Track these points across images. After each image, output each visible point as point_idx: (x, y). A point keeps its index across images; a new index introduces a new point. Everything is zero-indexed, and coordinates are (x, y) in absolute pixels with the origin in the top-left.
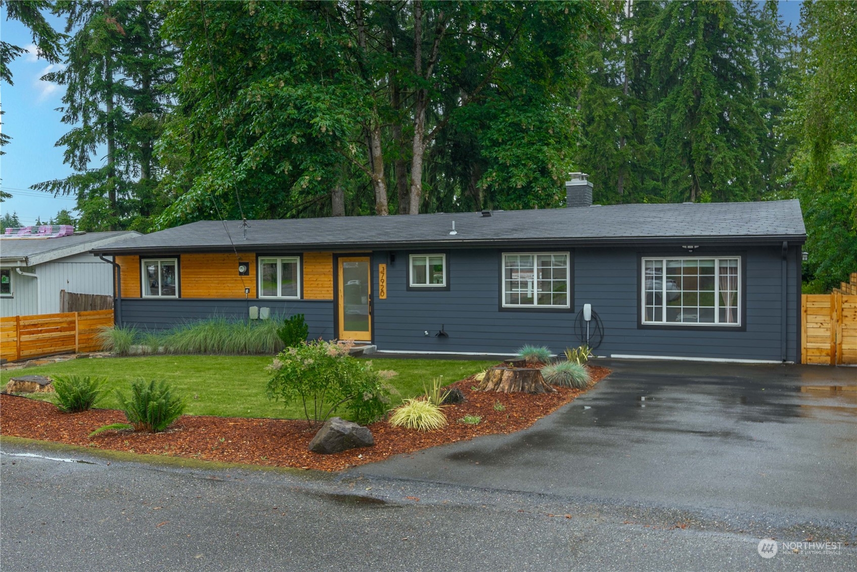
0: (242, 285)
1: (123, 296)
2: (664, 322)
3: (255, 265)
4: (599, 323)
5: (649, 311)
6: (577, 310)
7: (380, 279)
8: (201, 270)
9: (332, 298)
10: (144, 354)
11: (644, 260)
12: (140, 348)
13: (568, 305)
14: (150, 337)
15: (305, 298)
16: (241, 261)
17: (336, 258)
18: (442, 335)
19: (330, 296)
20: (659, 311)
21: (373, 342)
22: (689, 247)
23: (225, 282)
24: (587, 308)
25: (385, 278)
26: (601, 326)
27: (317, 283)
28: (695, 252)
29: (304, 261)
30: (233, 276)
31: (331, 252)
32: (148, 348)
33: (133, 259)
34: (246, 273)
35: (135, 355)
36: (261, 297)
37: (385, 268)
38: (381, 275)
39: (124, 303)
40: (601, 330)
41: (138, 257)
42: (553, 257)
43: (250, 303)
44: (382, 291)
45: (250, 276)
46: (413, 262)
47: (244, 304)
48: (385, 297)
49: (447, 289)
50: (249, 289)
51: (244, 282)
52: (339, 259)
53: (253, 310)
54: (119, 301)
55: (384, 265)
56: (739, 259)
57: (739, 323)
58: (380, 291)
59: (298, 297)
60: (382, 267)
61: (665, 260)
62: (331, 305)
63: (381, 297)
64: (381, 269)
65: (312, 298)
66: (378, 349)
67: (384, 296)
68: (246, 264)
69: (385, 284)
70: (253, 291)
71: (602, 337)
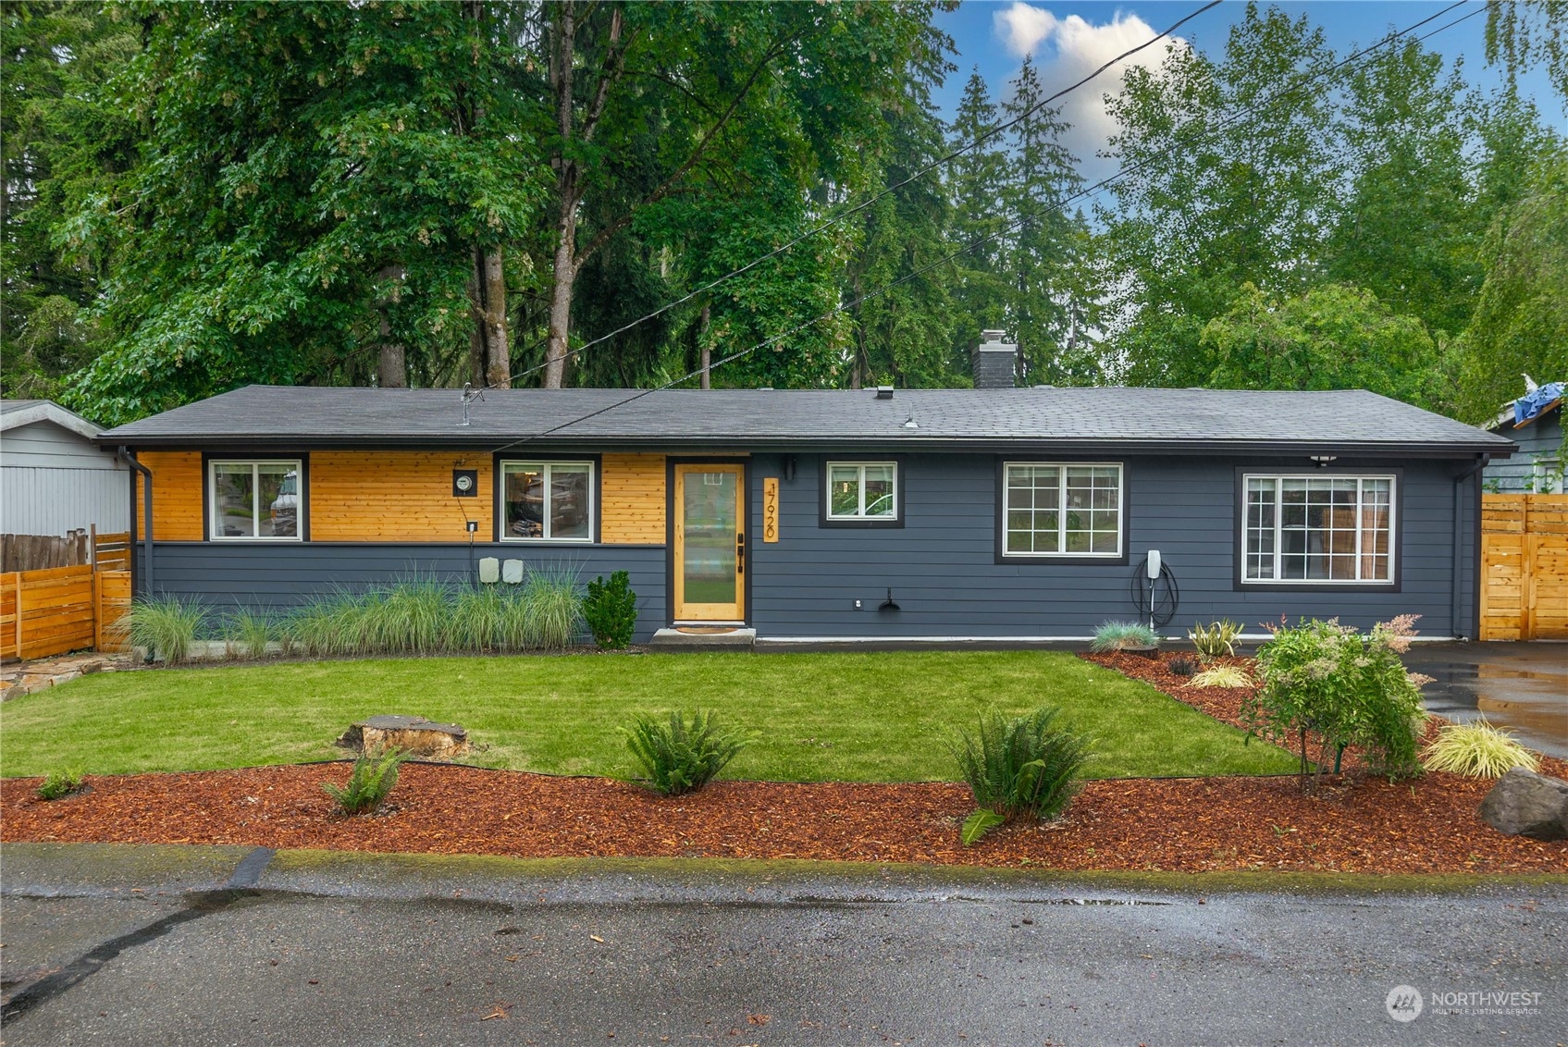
0: (462, 515)
1: (156, 538)
2: (1278, 579)
3: (491, 475)
4: (1171, 581)
5: (1253, 561)
6: (1134, 560)
7: (766, 506)
8: (360, 485)
9: (664, 542)
10: (232, 659)
11: (1246, 477)
12: (218, 648)
13: (1119, 554)
14: (247, 623)
15: (605, 540)
16: (458, 468)
17: (671, 463)
18: (889, 607)
19: (660, 539)
20: (1268, 561)
21: (748, 622)
22: (1323, 458)
23: (418, 509)
24: (1154, 558)
25: (776, 503)
26: (1173, 588)
27: (630, 511)
28: (1333, 467)
29: (604, 470)
30: (439, 497)
31: (664, 454)
32: (243, 648)
33: (186, 460)
34: (472, 492)
35: (206, 662)
36: (503, 539)
37: (776, 485)
38: (767, 499)
39: (159, 552)
40: (1174, 594)
41: (198, 455)
42: (1093, 470)
43: (476, 552)
44: (770, 527)
45: (479, 497)
46: (833, 474)
47: (465, 553)
48: (775, 539)
49: (899, 524)
50: (476, 524)
51: (465, 509)
52: (677, 466)
53: (488, 567)
54: (149, 548)
56: (1393, 479)
57: (1391, 580)
58: (766, 528)
59: (590, 539)
60: (771, 484)
61: (1280, 478)
62: (663, 553)
63: (766, 540)
64: (767, 487)
65: (621, 541)
66: (757, 635)
67: (772, 537)
68: (473, 475)
69: (775, 514)
70: (485, 527)
71: (1175, 605)
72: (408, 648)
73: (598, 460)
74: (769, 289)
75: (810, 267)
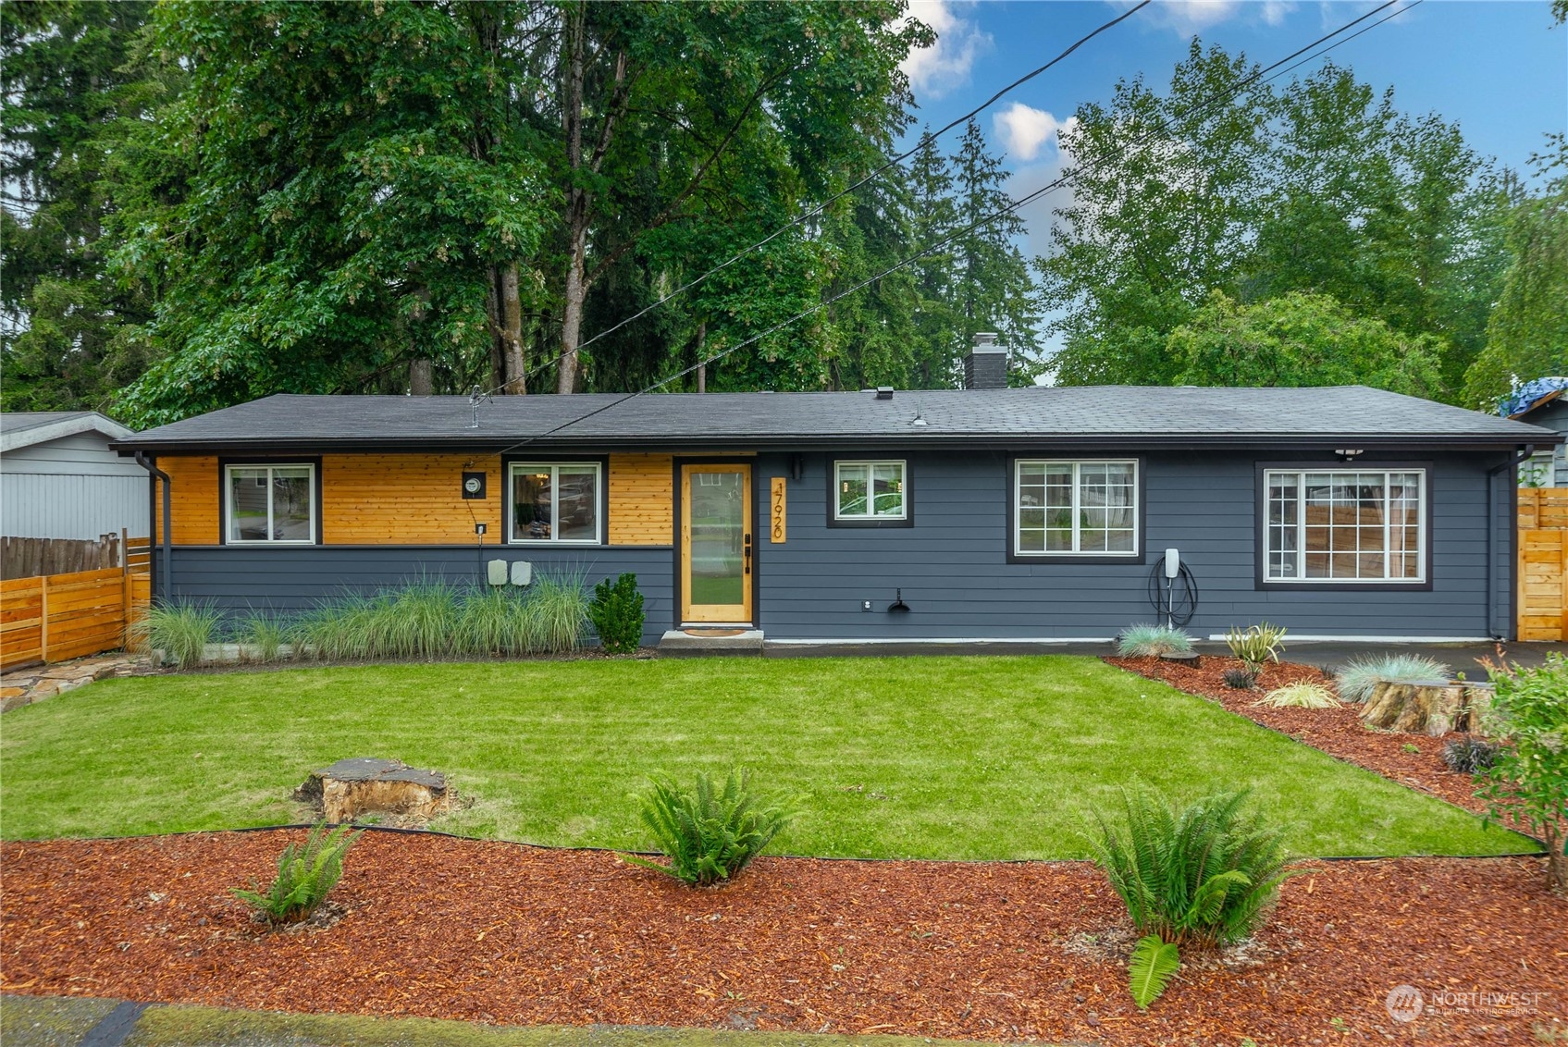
0: (470, 517)
1: (175, 542)
2: (1301, 577)
3: (499, 477)
4: (1190, 580)
5: (1275, 559)
6: (1151, 559)
7: (773, 507)
8: (371, 488)
9: (671, 543)
10: (245, 663)
11: (1267, 473)
12: (231, 651)
13: (1135, 552)
14: (260, 627)
15: (612, 542)
16: (468, 470)
17: (678, 463)
18: (899, 608)
19: (667, 540)
20: (1292, 559)
21: (756, 622)
22: (1348, 452)
23: (428, 512)
24: (1172, 558)
25: (783, 503)
26: (1192, 587)
27: (638, 512)
28: (1359, 461)
29: (611, 471)
30: (449, 500)
31: (670, 455)
32: (255, 651)
33: (203, 465)
34: (481, 494)
35: (221, 666)
36: (511, 541)
37: (784, 485)
38: (774, 499)
39: (177, 556)
40: (1193, 593)
41: (215, 460)
42: (1109, 467)
43: (485, 554)
44: (778, 528)
45: (488, 499)
46: (842, 474)
47: (475, 555)
48: (782, 539)
49: (908, 523)
50: (484, 526)
51: (474, 511)
52: (684, 467)
53: (497, 569)
54: (166, 555)
55: (782, 481)
56: (1422, 473)
57: (1421, 578)
58: (773, 528)
59: (598, 541)
60: (778, 484)
61: (1302, 473)
62: (669, 556)
63: (774, 540)
64: (775, 487)
65: (628, 543)
66: (765, 637)
67: (780, 537)
68: (482, 477)
69: (783, 515)
70: (494, 529)
71: (1194, 605)
72: (416, 652)
73: (605, 462)
74: (762, 304)
75: (799, 284)
